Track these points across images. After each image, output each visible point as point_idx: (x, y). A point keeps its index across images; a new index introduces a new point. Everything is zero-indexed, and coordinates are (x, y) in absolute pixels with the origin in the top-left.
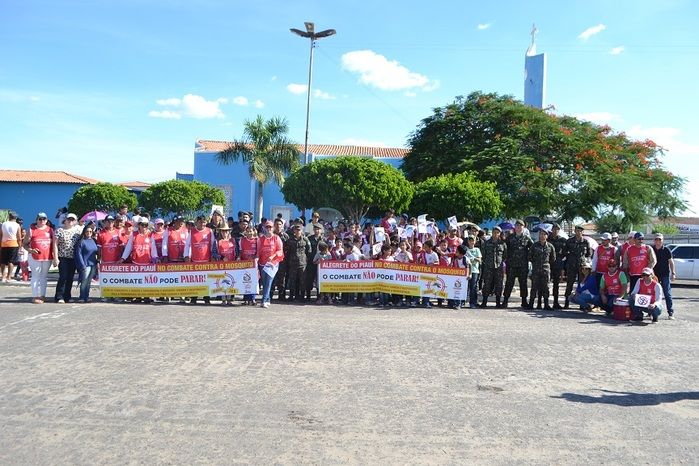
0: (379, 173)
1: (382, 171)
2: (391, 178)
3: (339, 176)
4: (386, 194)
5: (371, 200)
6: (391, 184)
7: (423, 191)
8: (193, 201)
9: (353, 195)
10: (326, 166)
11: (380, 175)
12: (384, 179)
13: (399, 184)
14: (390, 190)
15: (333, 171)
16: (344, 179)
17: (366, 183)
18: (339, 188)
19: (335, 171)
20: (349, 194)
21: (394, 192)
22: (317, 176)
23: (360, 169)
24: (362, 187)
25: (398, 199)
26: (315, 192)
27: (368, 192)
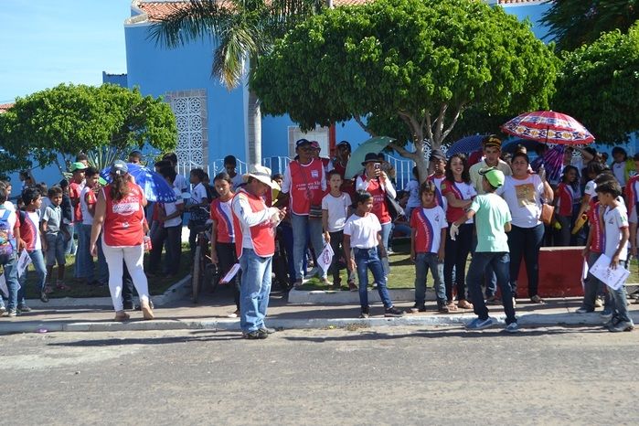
0: (467, 29)
1: (475, 24)
2: (498, 37)
3: (374, 42)
4: (486, 75)
5: (448, 93)
6: (499, 52)
7: (590, 66)
8: (101, 130)
9: (406, 85)
10: (343, 21)
11: (470, 32)
12: (480, 41)
13: (519, 51)
14: (495, 67)
15: (358, 32)
16: (385, 50)
17: (436, 54)
18: (373, 71)
19: (367, 32)
20: (396, 82)
21: (507, 70)
22: (323, 48)
23: (420, 21)
24: (427, 65)
25: (518, 86)
26: (322, 86)
27: (441, 76)
